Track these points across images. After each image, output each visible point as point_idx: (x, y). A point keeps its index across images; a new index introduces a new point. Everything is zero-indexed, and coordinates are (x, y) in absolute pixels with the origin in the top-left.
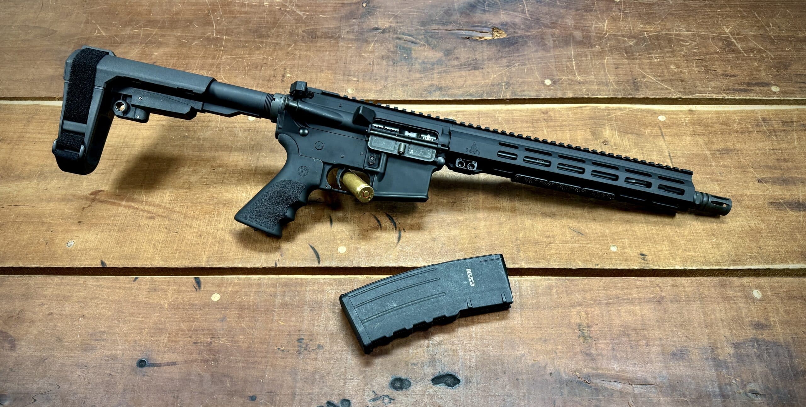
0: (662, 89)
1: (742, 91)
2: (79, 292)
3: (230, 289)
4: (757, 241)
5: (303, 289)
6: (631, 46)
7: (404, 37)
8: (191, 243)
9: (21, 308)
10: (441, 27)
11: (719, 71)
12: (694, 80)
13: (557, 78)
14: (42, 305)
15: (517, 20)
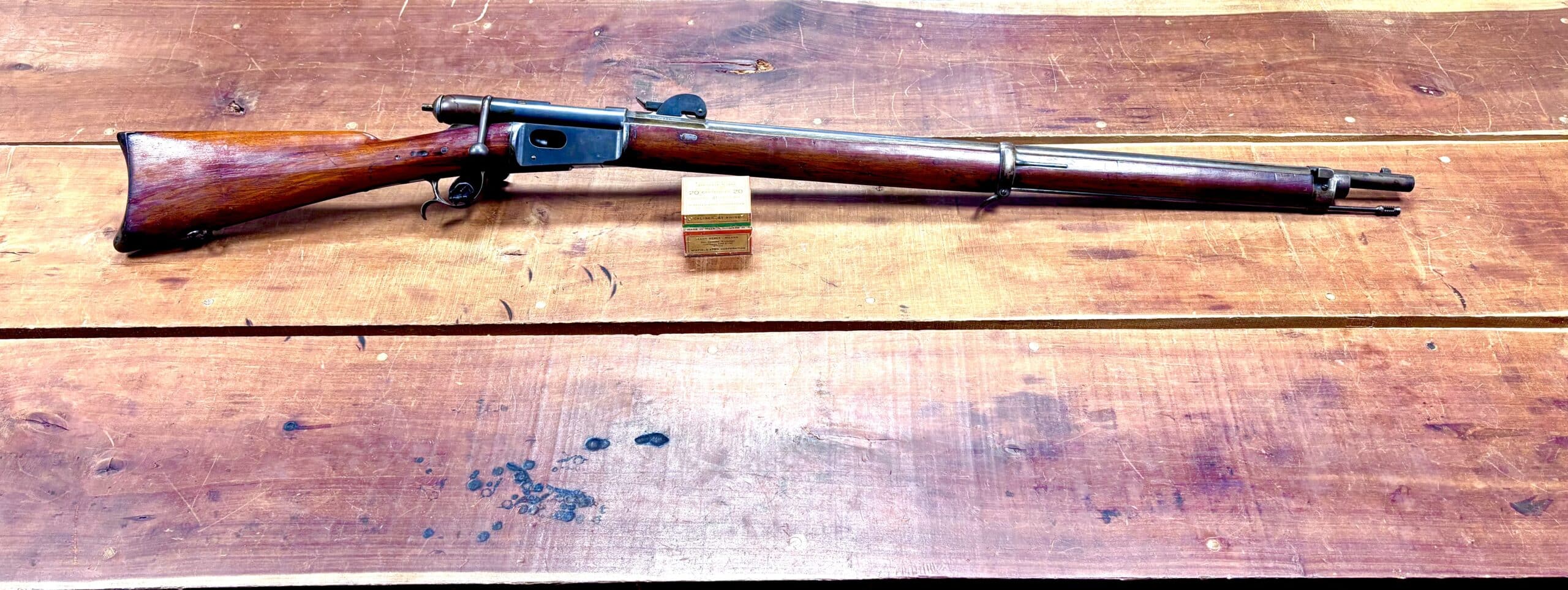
0: (958, 128)
1: (1058, 127)
2: (217, 353)
3: (400, 348)
4: (1044, 291)
5: (490, 347)
6: (928, 79)
7: (645, 71)
8: (357, 301)
9: (145, 371)
10: (691, 59)
11: (1036, 106)
12: (999, 116)
13: (830, 116)
14: (170, 367)
15: (790, 51)
